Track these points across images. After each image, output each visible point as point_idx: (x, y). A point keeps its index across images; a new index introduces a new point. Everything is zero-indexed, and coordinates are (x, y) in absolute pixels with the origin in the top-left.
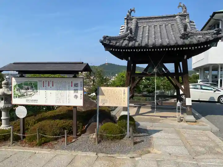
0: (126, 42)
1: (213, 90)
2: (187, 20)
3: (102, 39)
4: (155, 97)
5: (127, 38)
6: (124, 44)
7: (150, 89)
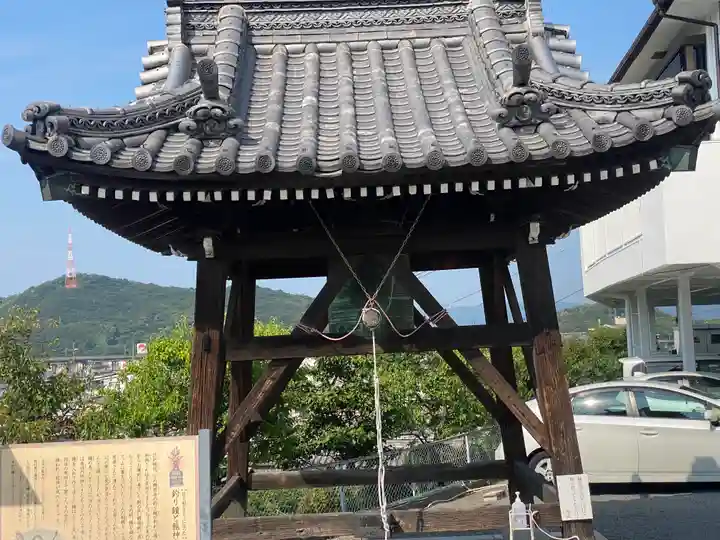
0: (180, 146)
1: (708, 414)
2: (532, 23)
3: (23, 126)
4: (381, 479)
5: (185, 122)
6: (167, 161)
7: (354, 431)
